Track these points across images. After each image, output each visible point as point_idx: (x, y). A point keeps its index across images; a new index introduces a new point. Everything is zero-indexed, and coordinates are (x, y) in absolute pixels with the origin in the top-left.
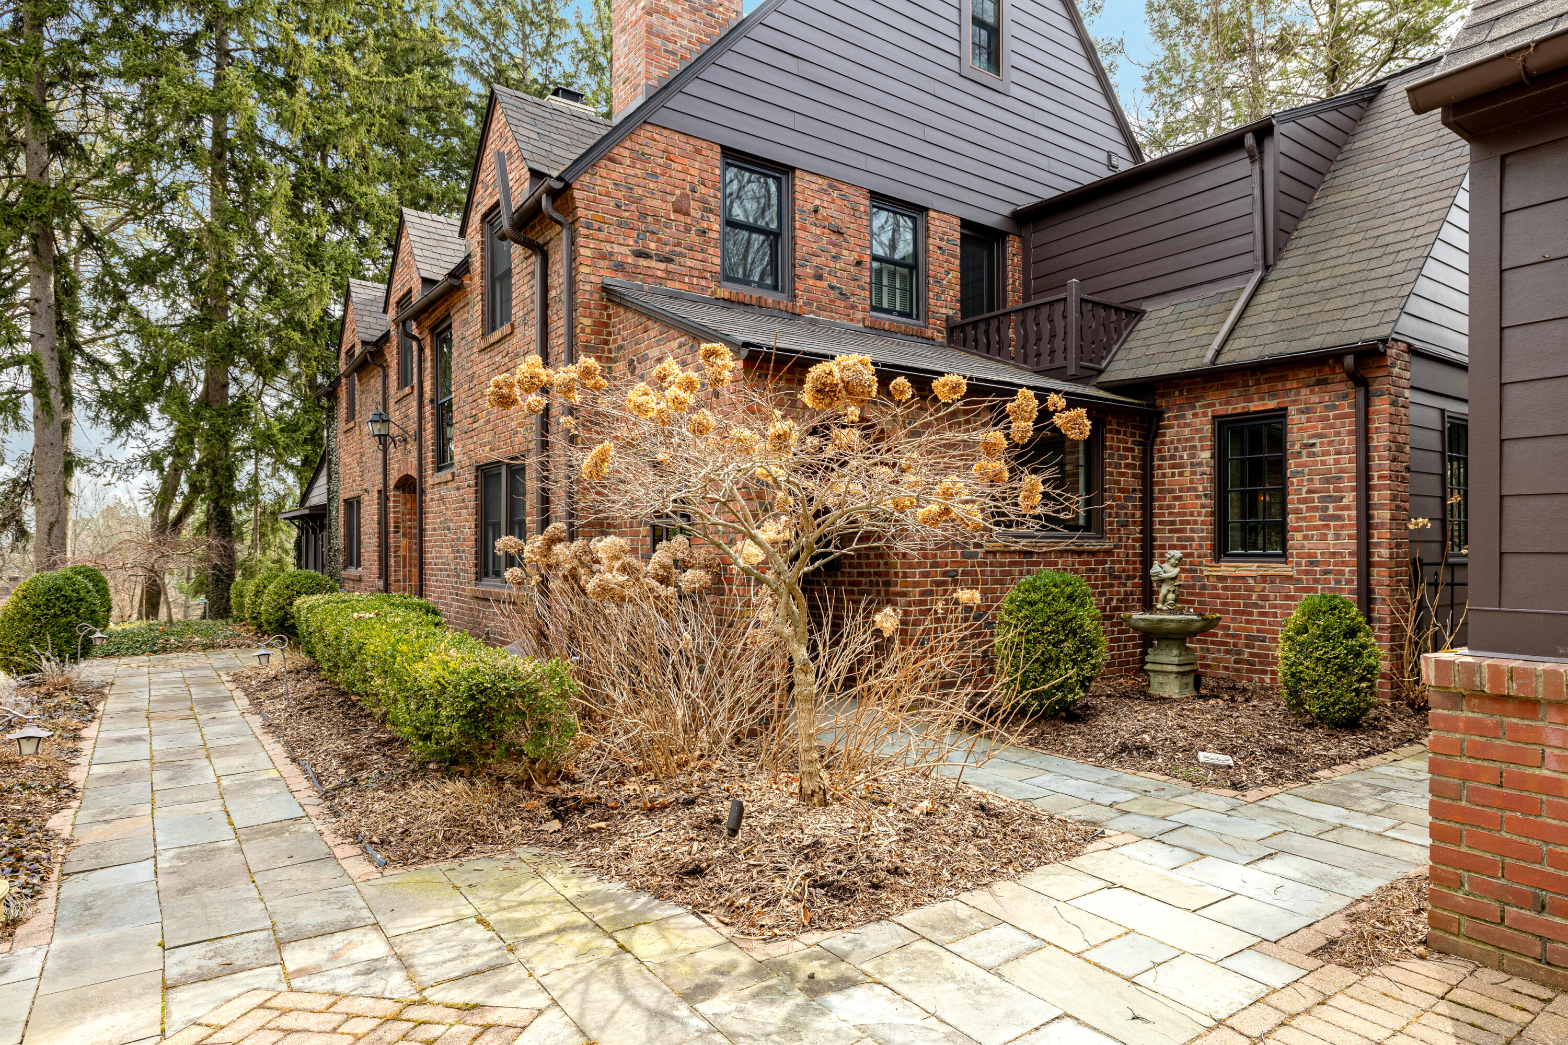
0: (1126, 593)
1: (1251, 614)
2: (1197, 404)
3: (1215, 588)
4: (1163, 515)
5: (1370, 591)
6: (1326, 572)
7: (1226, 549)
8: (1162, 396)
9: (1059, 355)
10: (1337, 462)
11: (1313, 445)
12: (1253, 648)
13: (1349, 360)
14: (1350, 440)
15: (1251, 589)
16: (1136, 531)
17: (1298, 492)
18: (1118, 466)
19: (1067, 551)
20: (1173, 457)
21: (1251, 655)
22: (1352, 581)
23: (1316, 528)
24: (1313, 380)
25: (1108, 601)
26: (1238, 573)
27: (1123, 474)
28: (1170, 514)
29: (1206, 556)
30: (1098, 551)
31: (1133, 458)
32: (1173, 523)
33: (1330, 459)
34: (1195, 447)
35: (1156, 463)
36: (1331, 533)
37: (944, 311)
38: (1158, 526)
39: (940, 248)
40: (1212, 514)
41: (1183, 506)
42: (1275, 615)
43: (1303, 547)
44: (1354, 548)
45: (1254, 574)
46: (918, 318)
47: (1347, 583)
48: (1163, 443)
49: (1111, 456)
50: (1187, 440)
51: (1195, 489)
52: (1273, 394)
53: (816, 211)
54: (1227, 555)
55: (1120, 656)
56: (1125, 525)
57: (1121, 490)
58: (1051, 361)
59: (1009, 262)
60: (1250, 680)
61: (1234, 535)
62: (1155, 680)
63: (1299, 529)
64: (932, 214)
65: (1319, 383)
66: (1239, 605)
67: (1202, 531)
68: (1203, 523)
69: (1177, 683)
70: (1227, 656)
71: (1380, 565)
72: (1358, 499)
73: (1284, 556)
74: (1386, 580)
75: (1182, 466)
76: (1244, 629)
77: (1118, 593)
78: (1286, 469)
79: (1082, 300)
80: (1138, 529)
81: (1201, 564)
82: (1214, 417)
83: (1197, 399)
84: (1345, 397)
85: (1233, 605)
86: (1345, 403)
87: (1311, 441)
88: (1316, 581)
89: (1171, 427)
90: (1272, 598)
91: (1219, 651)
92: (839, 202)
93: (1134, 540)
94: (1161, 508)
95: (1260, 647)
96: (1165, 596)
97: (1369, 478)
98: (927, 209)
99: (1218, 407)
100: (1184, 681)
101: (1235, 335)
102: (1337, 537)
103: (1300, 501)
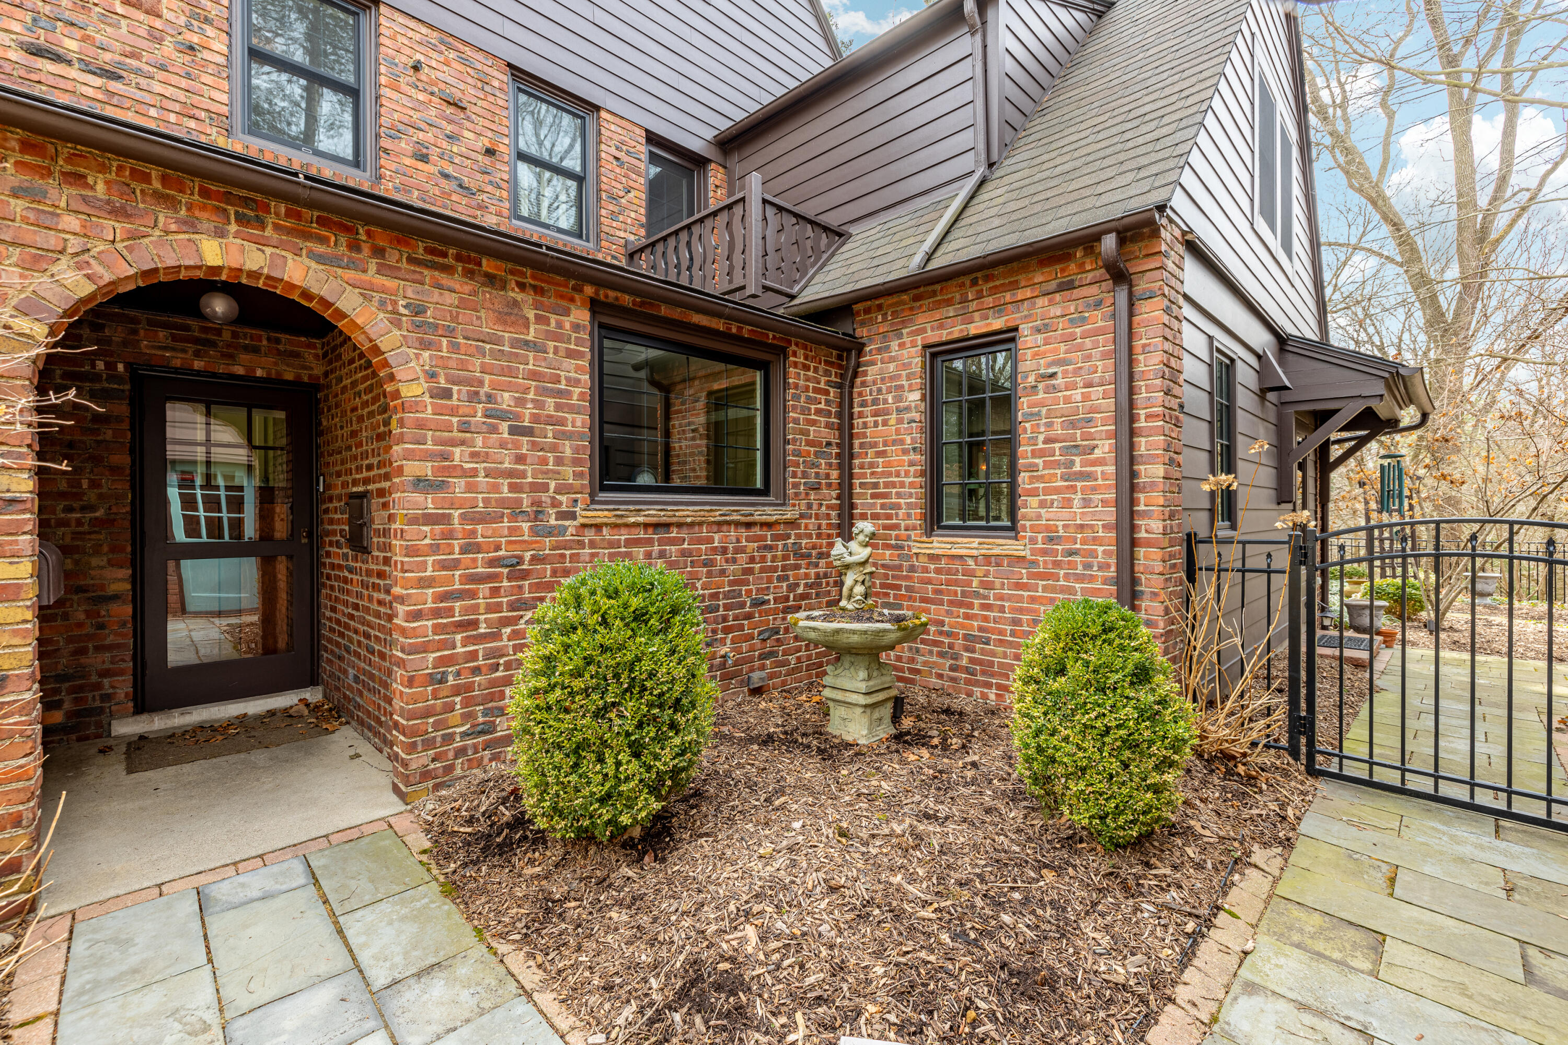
0: (817, 576)
1: (970, 606)
2: (905, 331)
3: (926, 570)
4: (864, 476)
5: (1134, 581)
6: (1071, 553)
7: (940, 519)
8: (863, 324)
9: (738, 272)
10: (1086, 398)
11: (1053, 375)
12: (973, 651)
13: (1109, 243)
14: (1104, 366)
15: (971, 573)
16: (831, 496)
17: (1033, 441)
18: (805, 411)
19: (728, 523)
20: (875, 402)
21: (972, 660)
22: (1108, 566)
23: (1057, 491)
24: (1053, 285)
25: (792, 587)
26: (954, 552)
27: (813, 423)
28: (872, 473)
29: (914, 529)
30: (777, 523)
31: (828, 402)
32: (876, 485)
33: (1077, 395)
34: (901, 387)
35: (856, 410)
36: (1077, 498)
37: (622, 234)
38: (858, 490)
39: (617, 159)
40: (922, 474)
41: (888, 464)
42: (1002, 609)
43: (1039, 517)
44: (1112, 519)
45: (975, 553)
46: (588, 240)
47: (1100, 568)
48: (864, 384)
49: (796, 398)
50: (892, 379)
51: (902, 442)
52: (998, 309)
53: (416, 68)
54: (939, 527)
55: (809, 658)
56: (816, 488)
57: (810, 443)
58: (730, 282)
59: (711, 194)
60: (969, 694)
61: (951, 500)
62: (837, 713)
63: (1033, 493)
64: (603, 114)
65: (1061, 288)
66: (956, 593)
67: (911, 496)
68: (912, 485)
69: (865, 720)
70: (941, 661)
71: (1149, 543)
72: (1117, 449)
73: (1013, 529)
74: (1158, 566)
75: (886, 412)
76: (963, 627)
77: (807, 576)
78: (1016, 411)
79: (765, 201)
80: (834, 494)
81: (908, 538)
82: (926, 347)
83: (904, 323)
84: (1098, 304)
85: (949, 593)
86: (1099, 314)
87: (1051, 371)
88: (1057, 564)
89: (873, 363)
90: (998, 585)
91: (931, 652)
92: (455, 65)
93: (828, 507)
94: (862, 467)
95: (983, 653)
96: (851, 590)
97: (1132, 419)
98: (598, 108)
99: (929, 333)
100: (876, 715)
101: (950, 237)
102: (1086, 503)
103: (1034, 454)
